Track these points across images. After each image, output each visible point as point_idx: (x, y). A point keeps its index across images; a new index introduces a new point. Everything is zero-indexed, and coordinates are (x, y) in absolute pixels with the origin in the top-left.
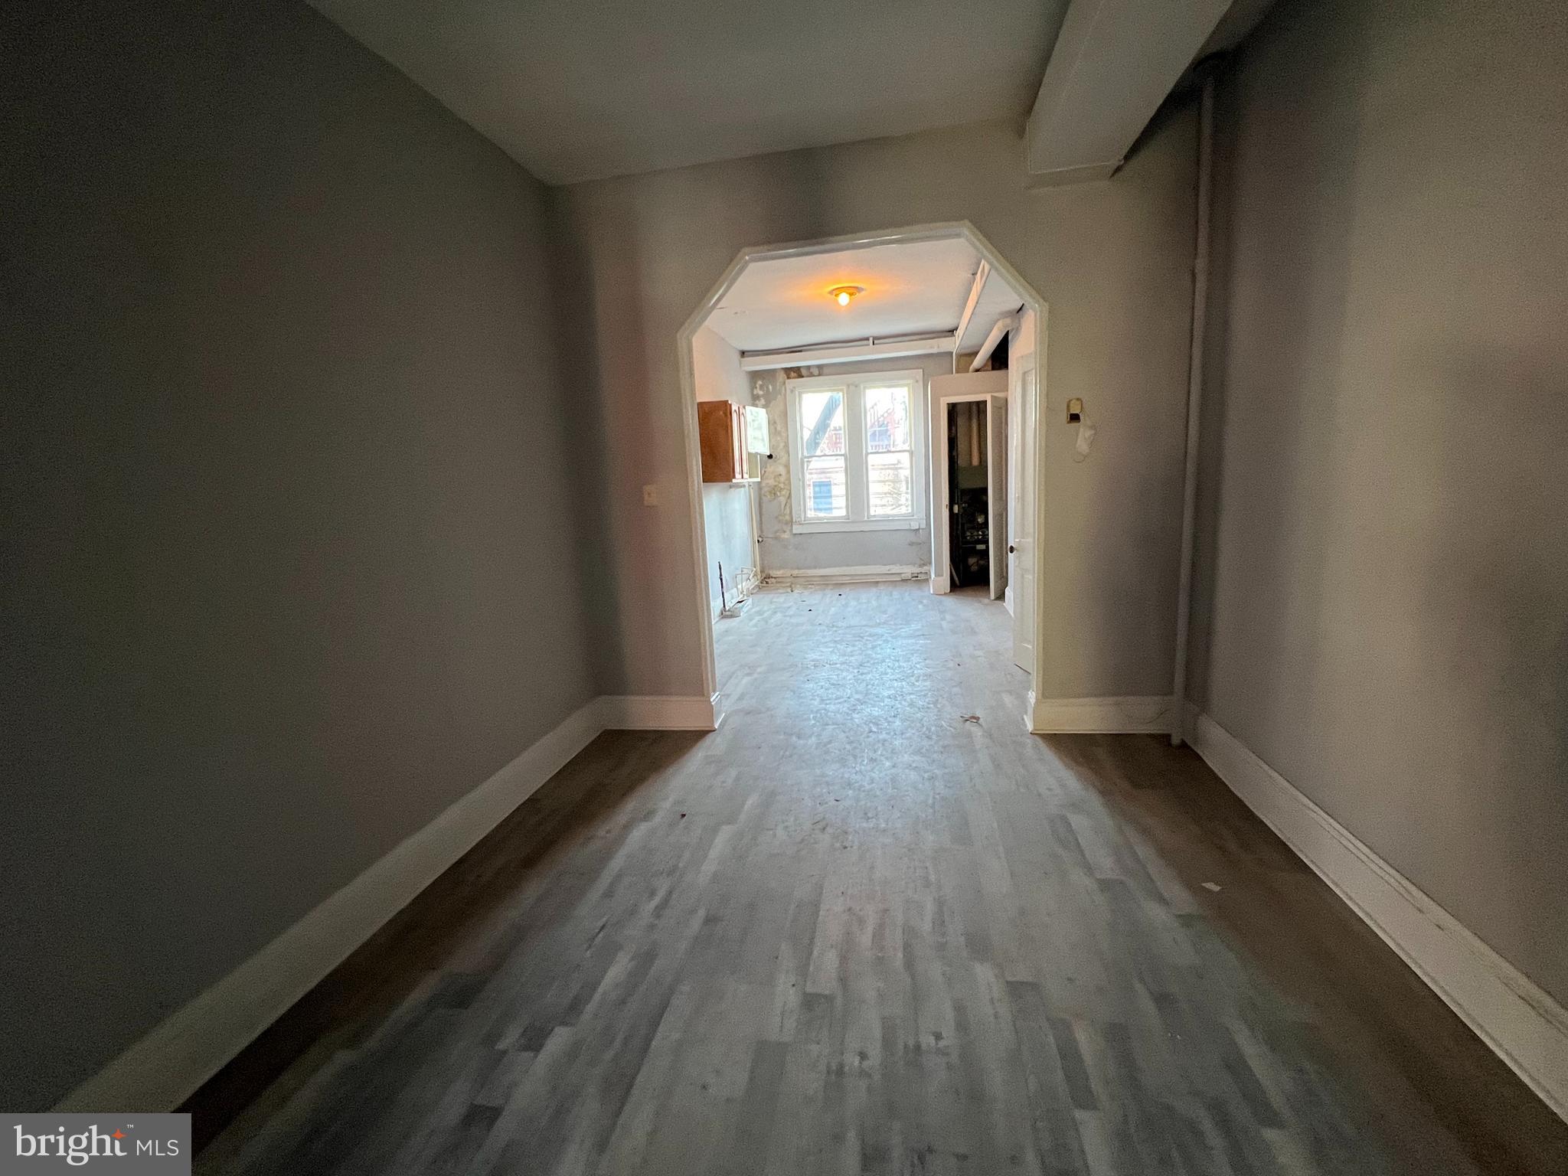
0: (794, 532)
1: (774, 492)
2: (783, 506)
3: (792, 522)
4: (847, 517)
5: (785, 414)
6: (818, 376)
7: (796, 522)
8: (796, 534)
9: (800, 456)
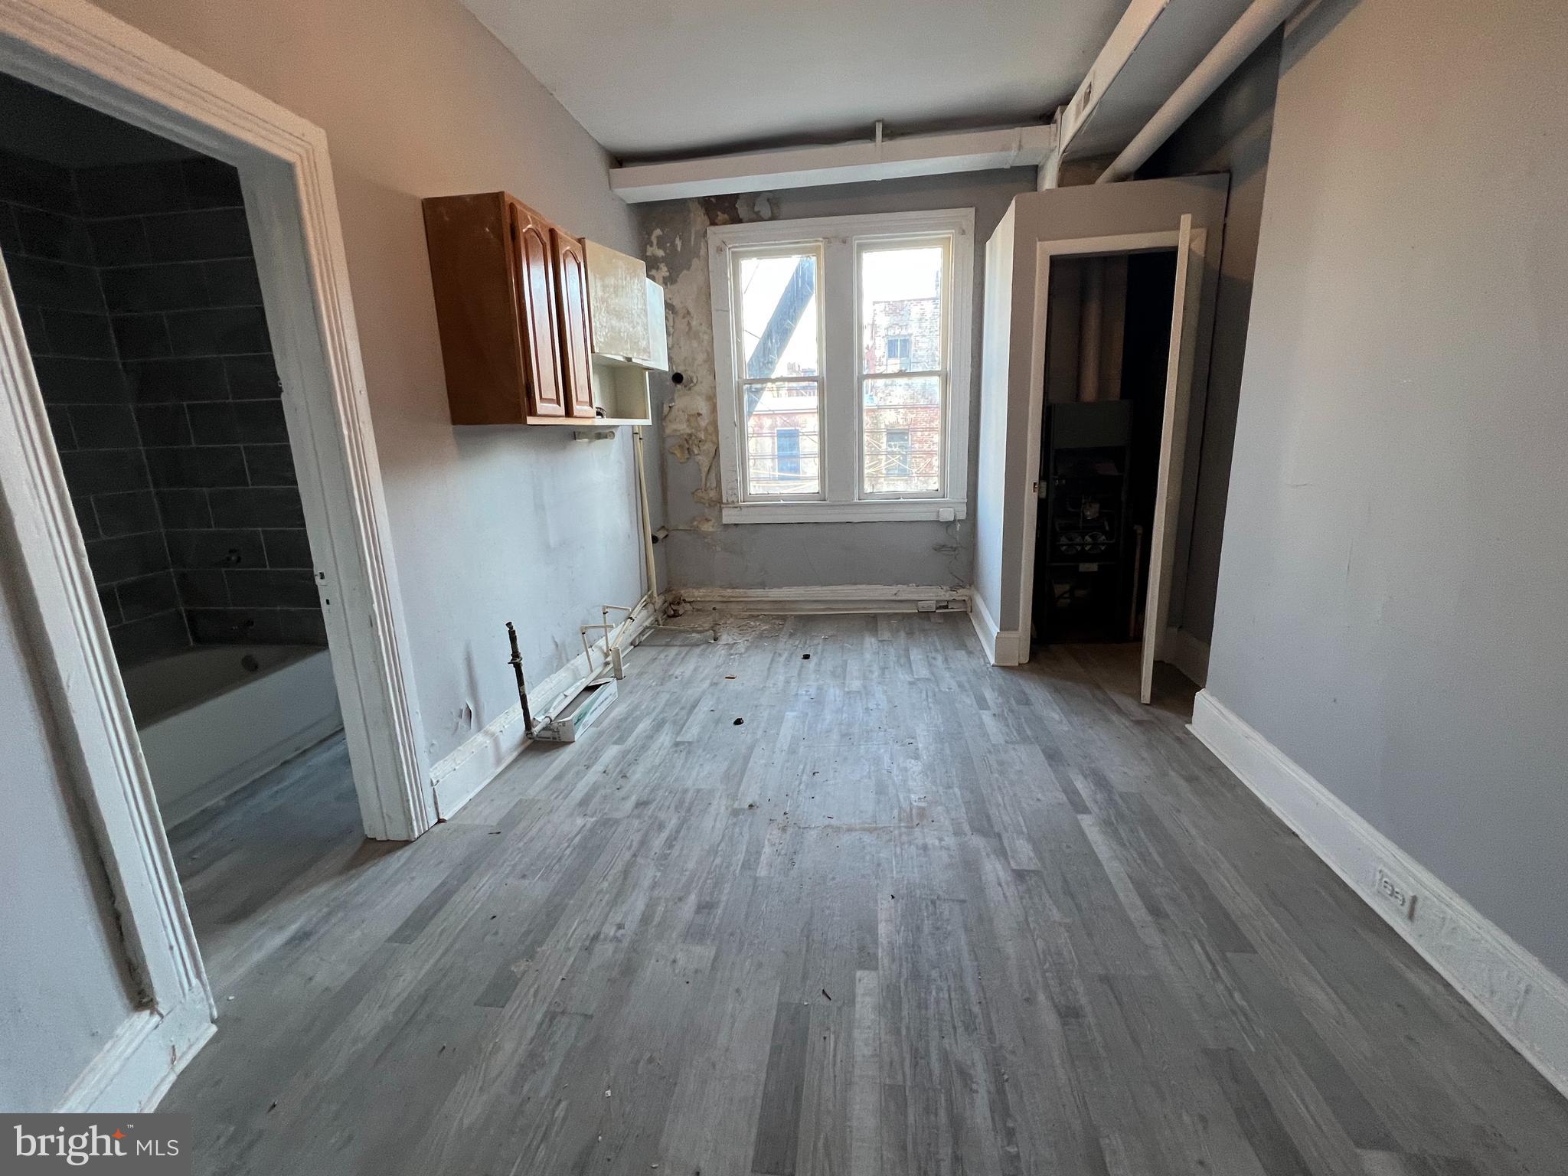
0: (725, 521)
1: (687, 445)
2: (704, 473)
3: (721, 502)
4: (821, 496)
5: (706, 295)
6: (770, 219)
7: (728, 503)
8: (727, 526)
9: (735, 379)
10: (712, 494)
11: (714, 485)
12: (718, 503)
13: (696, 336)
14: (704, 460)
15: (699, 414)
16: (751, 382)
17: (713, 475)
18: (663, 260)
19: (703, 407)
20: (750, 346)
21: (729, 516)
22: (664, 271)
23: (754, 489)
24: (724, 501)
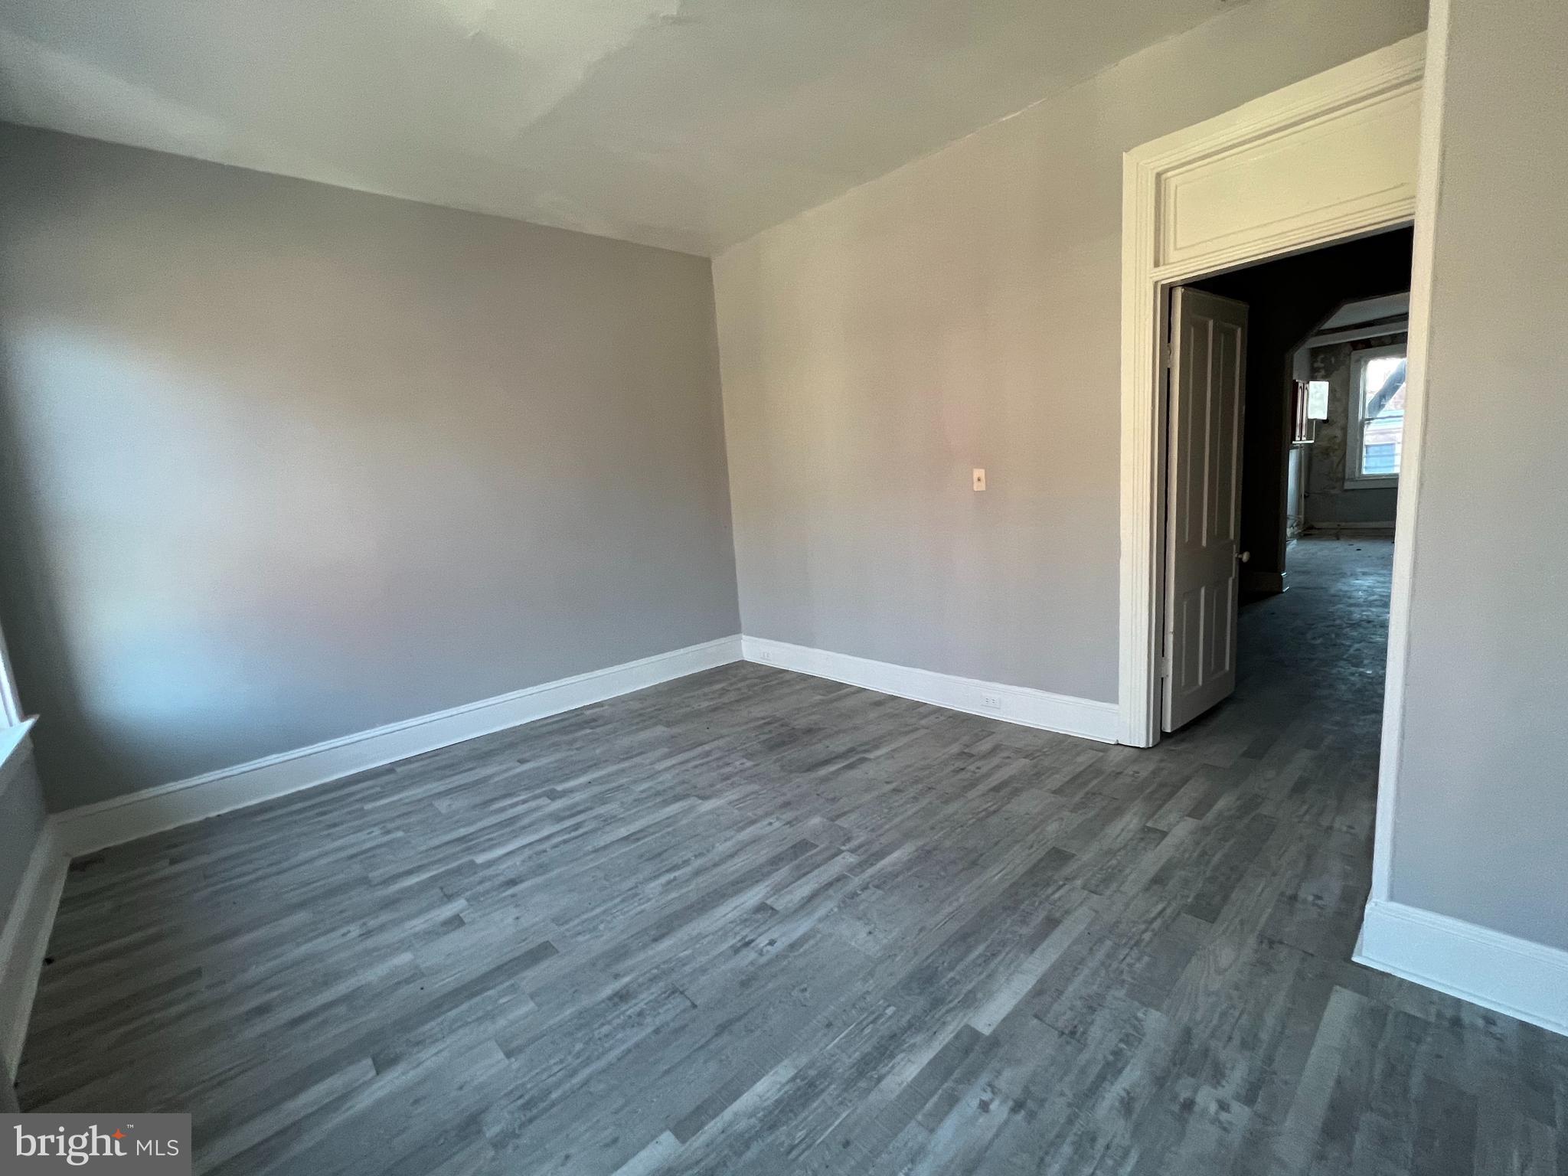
0: (1346, 488)
1: (1326, 452)
2: (1335, 466)
5: (1348, 383)
6: (1390, 344)
7: (1348, 479)
8: (1347, 491)
9: (1360, 417)
10: (1340, 475)
11: (1341, 470)
12: (1343, 479)
13: (1339, 400)
14: (1336, 459)
15: (1335, 437)
16: (1369, 420)
17: (1341, 465)
18: (1324, 368)
19: (1338, 433)
20: (1370, 397)
21: (1348, 485)
22: (1323, 372)
23: (1364, 472)
24: (1347, 477)
